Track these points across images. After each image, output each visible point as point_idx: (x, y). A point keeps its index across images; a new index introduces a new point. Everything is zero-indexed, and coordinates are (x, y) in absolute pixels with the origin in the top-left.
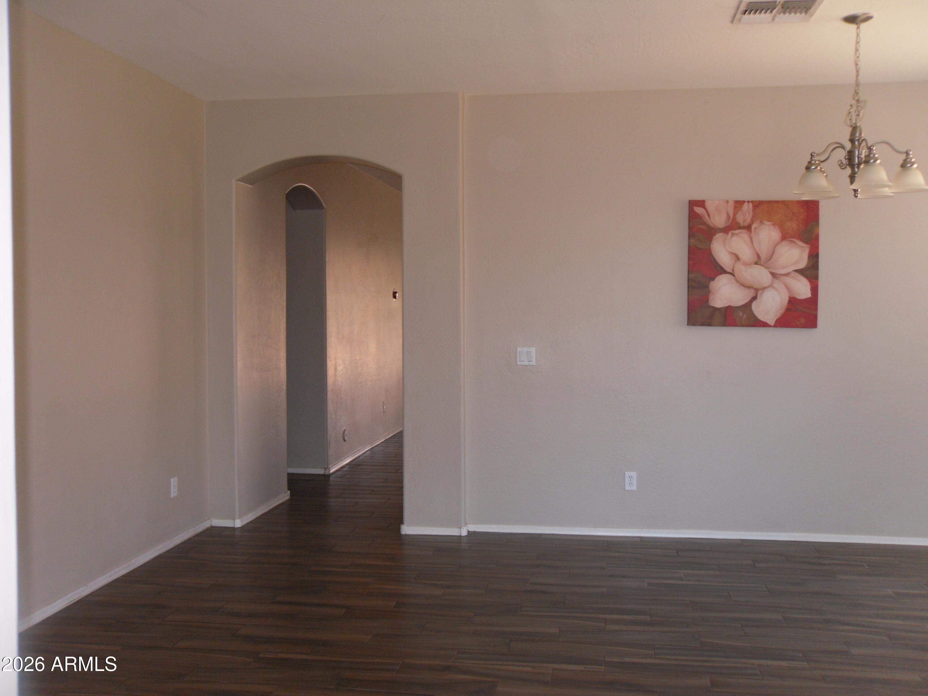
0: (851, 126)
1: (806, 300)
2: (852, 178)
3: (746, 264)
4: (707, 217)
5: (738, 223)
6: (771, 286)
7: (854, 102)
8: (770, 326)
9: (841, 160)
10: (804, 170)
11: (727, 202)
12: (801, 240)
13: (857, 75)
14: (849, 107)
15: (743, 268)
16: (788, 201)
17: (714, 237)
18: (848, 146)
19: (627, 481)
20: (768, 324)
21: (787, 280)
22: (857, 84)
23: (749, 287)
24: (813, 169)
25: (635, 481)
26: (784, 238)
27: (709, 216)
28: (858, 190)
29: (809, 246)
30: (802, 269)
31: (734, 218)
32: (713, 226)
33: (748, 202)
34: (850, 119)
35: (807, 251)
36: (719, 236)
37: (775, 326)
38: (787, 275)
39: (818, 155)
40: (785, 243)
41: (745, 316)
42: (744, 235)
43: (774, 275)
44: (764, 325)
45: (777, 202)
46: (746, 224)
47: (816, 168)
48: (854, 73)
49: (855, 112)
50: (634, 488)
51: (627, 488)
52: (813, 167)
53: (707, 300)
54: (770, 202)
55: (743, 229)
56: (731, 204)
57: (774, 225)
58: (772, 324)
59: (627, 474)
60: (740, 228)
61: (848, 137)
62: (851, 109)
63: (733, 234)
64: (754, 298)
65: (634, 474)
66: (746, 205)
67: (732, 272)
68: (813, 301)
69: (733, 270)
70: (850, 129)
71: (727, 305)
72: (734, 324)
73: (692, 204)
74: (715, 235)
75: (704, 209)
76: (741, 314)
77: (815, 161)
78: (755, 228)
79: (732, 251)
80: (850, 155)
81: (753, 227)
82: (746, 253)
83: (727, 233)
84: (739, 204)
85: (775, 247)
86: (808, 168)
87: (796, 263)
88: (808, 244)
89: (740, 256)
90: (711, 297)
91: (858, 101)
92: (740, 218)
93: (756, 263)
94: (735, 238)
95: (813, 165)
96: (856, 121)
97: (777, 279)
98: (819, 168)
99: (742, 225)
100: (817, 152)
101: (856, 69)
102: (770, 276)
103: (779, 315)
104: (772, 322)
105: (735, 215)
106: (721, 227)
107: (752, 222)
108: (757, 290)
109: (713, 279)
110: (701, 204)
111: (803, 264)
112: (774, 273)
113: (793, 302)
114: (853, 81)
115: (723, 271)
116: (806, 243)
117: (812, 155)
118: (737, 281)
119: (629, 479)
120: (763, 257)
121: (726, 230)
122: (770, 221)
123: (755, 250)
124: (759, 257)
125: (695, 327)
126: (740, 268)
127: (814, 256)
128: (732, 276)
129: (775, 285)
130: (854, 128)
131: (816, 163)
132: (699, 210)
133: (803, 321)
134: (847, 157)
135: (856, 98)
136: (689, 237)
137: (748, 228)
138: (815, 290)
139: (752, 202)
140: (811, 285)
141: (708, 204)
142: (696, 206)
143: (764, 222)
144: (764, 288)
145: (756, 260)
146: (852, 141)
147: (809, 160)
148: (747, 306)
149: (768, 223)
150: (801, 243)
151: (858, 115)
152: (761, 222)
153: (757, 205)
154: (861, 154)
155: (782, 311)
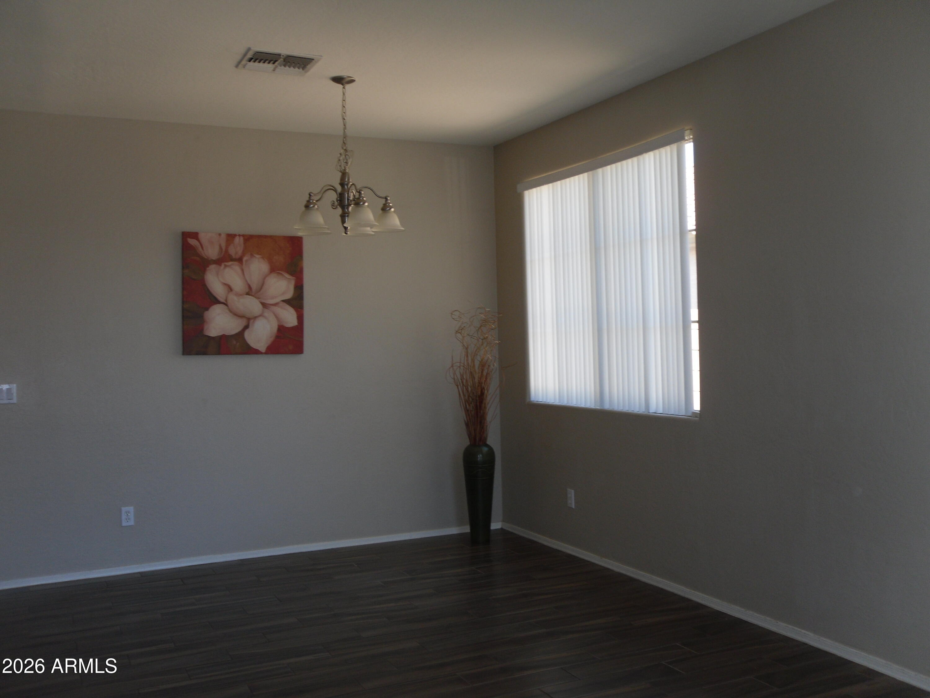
0: (341, 172)
1: (293, 328)
2: (343, 217)
3: (238, 295)
4: (200, 249)
5: (230, 256)
6: (261, 315)
7: (342, 151)
8: (261, 353)
9: (334, 201)
10: (304, 208)
11: (220, 235)
12: (288, 272)
13: (345, 129)
14: (339, 155)
15: (235, 298)
16: (276, 236)
17: (208, 268)
18: (339, 189)
19: (124, 517)
20: (259, 351)
21: (277, 310)
22: (345, 137)
23: (241, 316)
24: (312, 207)
25: (132, 515)
26: (273, 270)
27: (202, 248)
28: (347, 227)
29: (294, 278)
30: (289, 299)
31: (226, 251)
32: (206, 257)
33: (239, 235)
34: (340, 166)
35: (293, 283)
36: (213, 267)
37: (266, 353)
38: (276, 304)
39: (315, 195)
40: (273, 275)
41: (238, 344)
42: (236, 267)
43: (264, 305)
44: (256, 352)
45: (266, 237)
46: (238, 256)
47: (313, 207)
48: (342, 126)
49: (344, 160)
50: (132, 523)
51: (124, 524)
52: (312, 206)
53: (202, 330)
54: (260, 237)
55: (235, 261)
56: (223, 236)
57: (263, 258)
58: (264, 351)
59: (124, 509)
60: (232, 260)
61: (339, 181)
62: (340, 157)
63: (226, 266)
64: (246, 327)
65: (131, 509)
66: (237, 240)
67: (225, 302)
68: (299, 329)
69: (226, 300)
70: (340, 174)
71: (220, 334)
72: (228, 352)
73: (186, 236)
74: (208, 267)
75: (196, 241)
76: (235, 342)
77: (313, 200)
78: (246, 261)
79: (225, 282)
80: (341, 197)
81: (245, 259)
82: (238, 284)
83: (220, 265)
84: (231, 237)
85: (265, 278)
86: (307, 206)
87: (283, 293)
88: (293, 276)
89: (233, 287)
90: (206, 327)
91: (346, 150)
92: (232, 251)
93: (248, 294)
94: (227, 270)
95: (311, 203)
96: (345, 168)
97: (267, 309)
98: (316, 207)
99: (234, 257)
100: (315, 192)
101: (344, 123)
102: (260, 306)
103: (269, 342)
104: (263, 350)
105: (227, 247)
106: (214, 259)
107: (244, 254)
108: (249, 319)
109: (207, 309)
110: (195, 235)
111: (289, 295)
112: (264, 303)
113: (282, 330)
114: (342, 133)
115: (217, 302)
116: (291, 274)
117: (310, 195)
118: (231, 311)
119: (126, 515)
120: (254, 287)
121: (219, 262)
122: (260, 254)
123: (247, 281)
124: (250, 287)
125: (190, 356)
126: (232, 298)
127: (299, 288)
128: (224, 305)
129: (266, 314)
130: (344, 174)
131: (313, 202)
132: (192, 242)
133: (291, 347)
134: (338, 199)
135: (345, 148)
136: (183, 268)
137: (240, 260)
138: (300, 318)
139: (243, 236)
140: (297, 314)
141: (202, 236)
142: (191, 238)
143: (255, 255)
144: (255, 318)
145: (247, 290)
146: (342, 184)
147: (308, 199)
148: (240, 335)
149: (258, 256)
150: (287, 276)
151: (347, 163)
152: (252, 255)
153: (248, 238)
154: (350, 197)
155: (272, 339)
